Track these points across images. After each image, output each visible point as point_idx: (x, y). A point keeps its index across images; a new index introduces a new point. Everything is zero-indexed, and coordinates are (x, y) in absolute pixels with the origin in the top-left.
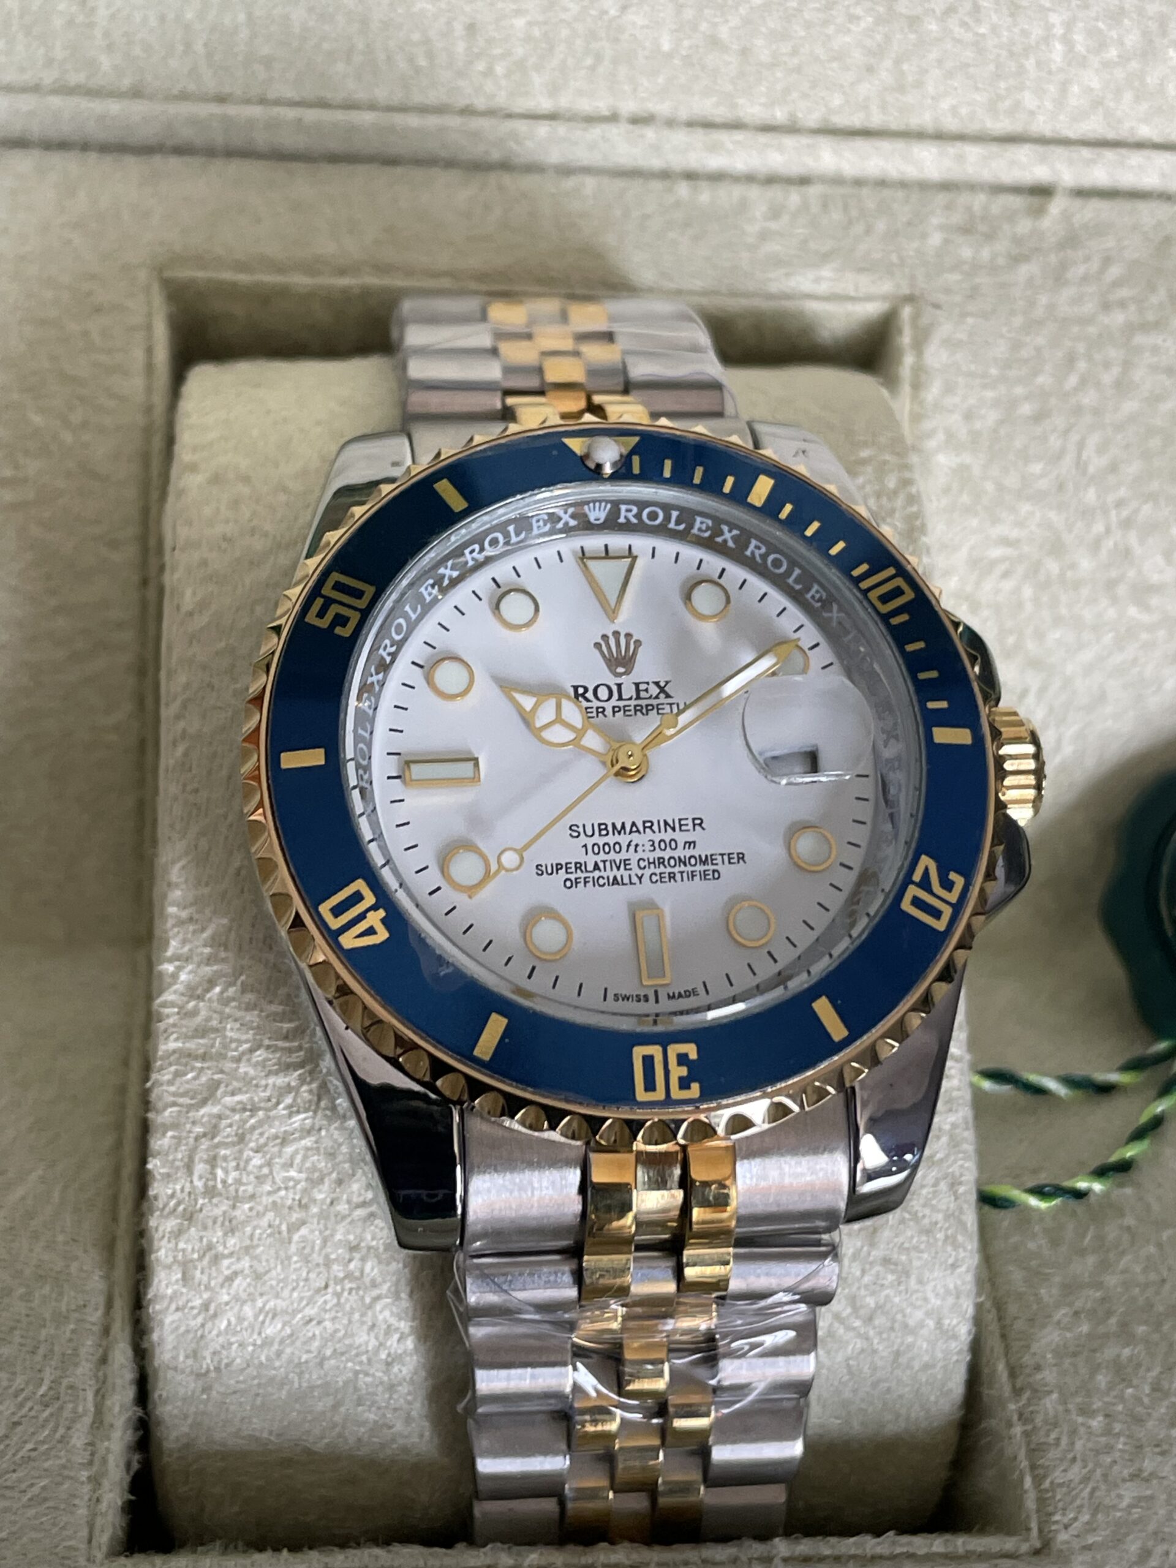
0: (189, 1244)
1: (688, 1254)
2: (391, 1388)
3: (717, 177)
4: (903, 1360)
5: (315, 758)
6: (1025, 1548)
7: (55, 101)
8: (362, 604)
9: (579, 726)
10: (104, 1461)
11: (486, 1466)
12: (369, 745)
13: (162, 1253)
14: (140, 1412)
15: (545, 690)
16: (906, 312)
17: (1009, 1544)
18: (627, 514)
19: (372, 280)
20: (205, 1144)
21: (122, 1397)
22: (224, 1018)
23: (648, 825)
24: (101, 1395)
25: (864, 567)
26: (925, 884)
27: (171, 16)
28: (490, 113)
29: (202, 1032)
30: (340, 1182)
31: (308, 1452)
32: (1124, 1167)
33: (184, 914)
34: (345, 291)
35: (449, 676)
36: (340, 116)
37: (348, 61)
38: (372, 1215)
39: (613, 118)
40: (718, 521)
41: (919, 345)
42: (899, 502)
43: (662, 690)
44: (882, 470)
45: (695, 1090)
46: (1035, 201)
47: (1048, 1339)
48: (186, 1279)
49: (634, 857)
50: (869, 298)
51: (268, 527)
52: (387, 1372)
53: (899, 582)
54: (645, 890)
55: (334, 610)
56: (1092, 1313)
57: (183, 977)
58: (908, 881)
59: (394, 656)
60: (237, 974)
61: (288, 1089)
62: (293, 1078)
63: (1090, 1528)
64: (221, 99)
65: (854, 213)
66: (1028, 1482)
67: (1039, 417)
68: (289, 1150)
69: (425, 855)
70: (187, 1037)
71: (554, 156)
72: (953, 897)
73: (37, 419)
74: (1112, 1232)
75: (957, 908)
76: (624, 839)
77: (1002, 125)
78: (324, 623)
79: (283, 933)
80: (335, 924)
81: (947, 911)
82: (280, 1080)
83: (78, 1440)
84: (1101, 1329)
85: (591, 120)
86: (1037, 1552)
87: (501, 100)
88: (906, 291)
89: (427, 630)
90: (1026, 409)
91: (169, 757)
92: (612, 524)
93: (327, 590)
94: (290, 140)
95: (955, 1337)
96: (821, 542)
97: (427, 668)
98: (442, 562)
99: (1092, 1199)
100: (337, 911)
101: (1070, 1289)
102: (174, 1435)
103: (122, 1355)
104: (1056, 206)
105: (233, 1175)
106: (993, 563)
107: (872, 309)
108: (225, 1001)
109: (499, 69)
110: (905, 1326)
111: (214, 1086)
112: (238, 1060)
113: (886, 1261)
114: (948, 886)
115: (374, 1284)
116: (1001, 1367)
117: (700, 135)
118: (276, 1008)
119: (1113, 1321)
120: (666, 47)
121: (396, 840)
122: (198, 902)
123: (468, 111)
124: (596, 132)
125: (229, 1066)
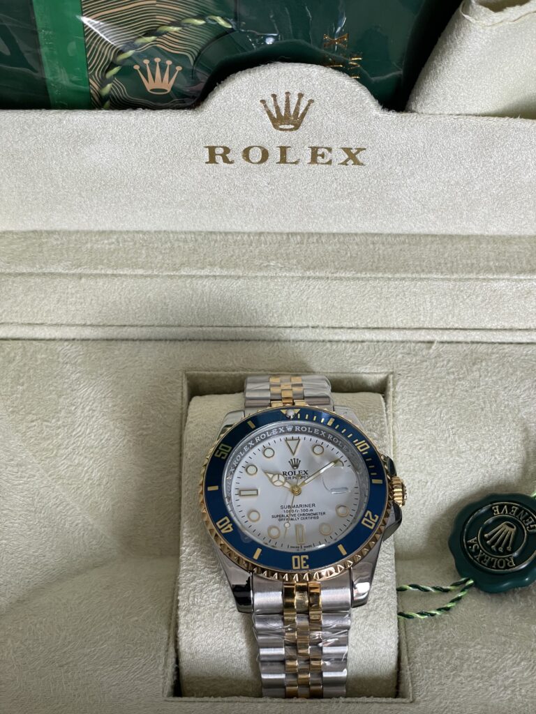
0: (189, 617)
1: (310, 613)
2: (241, 658)
3: (338, 341)
4: (377, 653)
5: (216, 488)
6: (408, 701)
7: (158, 329)
8: (228, 451)
9: (284, 481)
10: (167, 674)
11: (264, 677)
12: (231, 486)
13: (182, 621)
14: (176, 666)
15: (276, 473)
16: (391, 376)
17: (404, 700)
18: (297, 429)
19: (242, 373)
20: (192, 592)
21: (172, 660)
22: (197, 560)
23: (301, 506)
24: (166, 659)
25: (357, 440)
26: (368, 517)
27: (188, 305)
28: (273, 327)
29: (191, 564)
30: (226, 602)
31: (220, 677)
32: (447, 609)
33: (187, 535)
34: (235, 375)
35: (251, 470)
36: (233, 329)
37: (234, 315)
38: (234, 611)
39: (308, 327)
40: (320, 430)
41: (394, 386)
42: (379, 427)
43: (306, 472)
44: (374, 419)
45: (308, 566)
46: (429, 345)
47: (419, 650)
48: (187, 628)
49: (297, 513)
50: (380, 373)
51: (210, 437)
52: (239, 653)
53: (366, 444)
54: (300, 521)
55: (222, 453)
56: (432, 645)
57: (187, 550)
58: (363, 517)
59: (237, 465)
60: (200, 549)
61: (213, 578)
62: (214, 575)
63: (426, 696)
64: (201, 326)
65: (377, 349)
66: (410, 685)
67: (428, 405)
68: (214, 593)
69: (244, 513)
70: (187, 566)
71: (292, 337)
72: (376, 521)
73: (153, 412)
74: (441, 625)
75: (376, 523)
76: (294, 509)
77: (417, 325)
78: (219, 456)
79: (213, 538)
80: (220, 527)
81: (374, 524)
82: (211, 576)
83: (160, 668)
84: (434, 648)
85: (301, 327)
86: (411, 702)
87: (276, 323)
88: (391, 371)
89: (246, 458)
90: (425, 402)
91: (184, 496)
92: (293, 432)
93: (220, 448)
94: (219, 336)
95: (391, 647)
96: (346, 435)
97: (246, 469)
98: (249, 441)
99: (436, 616)
100: (221, 524)
101: (426, 639)
102: (186, 671)
103: (172, 650)
104: (434, 347)
105: (199, 600)
106: (417, 446)
107: (382, 376)
108: (197, 556)
109: (276, 315)
110: (376, 643)
111: (194, 578)
112: (200, 571)
113: (370, 625)
114: (374, 518)
115: (235, 629)
116: (406, 658)
117: (332, 330)
118: (210, 557)
119: (439, 646)
120: (320, 308)
121: (237, 510)
122: (191, 532)
123: (267, 327)
124: (303, 331)
125: (198, 572)
